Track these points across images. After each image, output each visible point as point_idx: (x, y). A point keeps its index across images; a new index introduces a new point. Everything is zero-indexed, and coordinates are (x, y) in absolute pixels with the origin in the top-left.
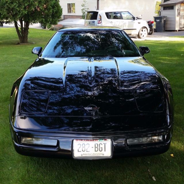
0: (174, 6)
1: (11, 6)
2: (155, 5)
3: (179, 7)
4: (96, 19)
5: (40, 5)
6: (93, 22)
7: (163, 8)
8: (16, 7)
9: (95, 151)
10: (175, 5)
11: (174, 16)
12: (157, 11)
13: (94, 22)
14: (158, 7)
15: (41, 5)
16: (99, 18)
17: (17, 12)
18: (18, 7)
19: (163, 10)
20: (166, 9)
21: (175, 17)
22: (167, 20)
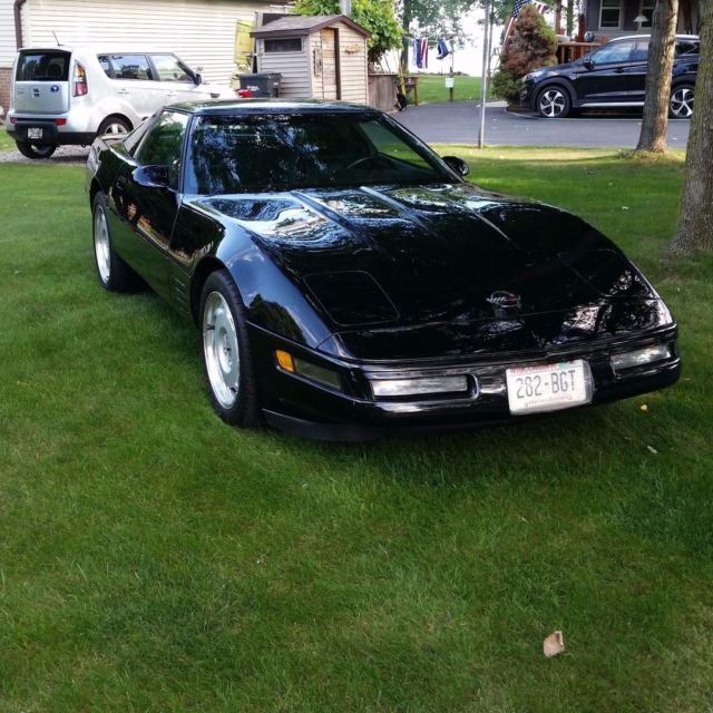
0: (303, 38)
2: (234, 33)
3: (319, 44)
4: (65, 77)
6: (52, 90)
7: (263, 46)
9: (554, 392)
10: (307, 35)
11: (305, 75)
12: (244, 57)
13: (55, 90)
14: (243, 42)
16: (77, 74)
19: (263, 51)
20: (275, 50)
21: (309, 77)
22: (283, 86)
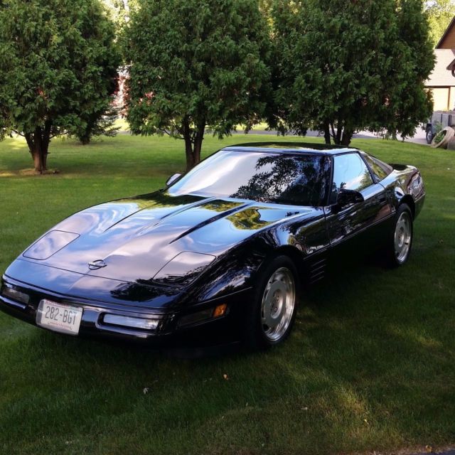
1: (307, 95)
5: (370, 94)
8: (317, 97)
9: (64, 321)
15: (373, 93)
17: (318, 107)
18: (320, 97)
